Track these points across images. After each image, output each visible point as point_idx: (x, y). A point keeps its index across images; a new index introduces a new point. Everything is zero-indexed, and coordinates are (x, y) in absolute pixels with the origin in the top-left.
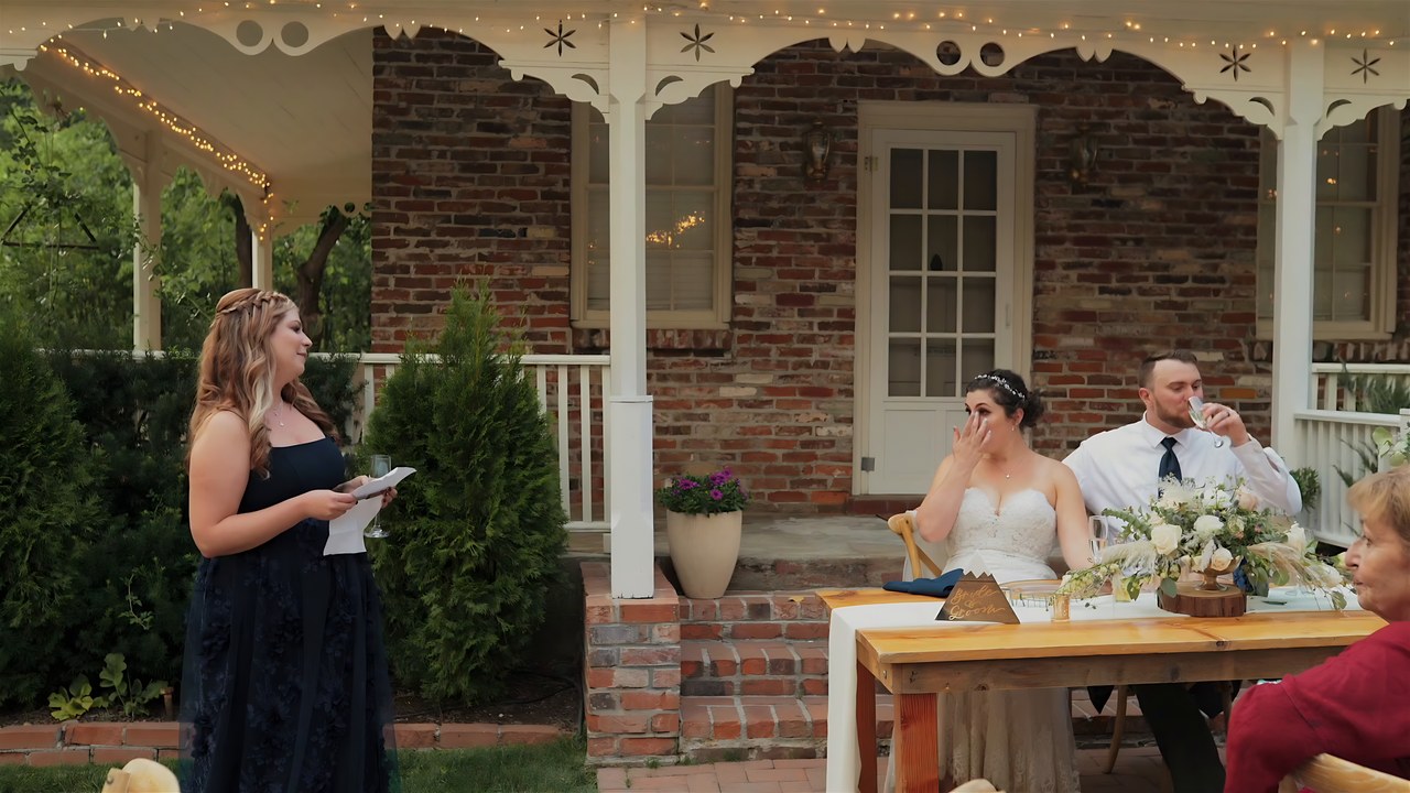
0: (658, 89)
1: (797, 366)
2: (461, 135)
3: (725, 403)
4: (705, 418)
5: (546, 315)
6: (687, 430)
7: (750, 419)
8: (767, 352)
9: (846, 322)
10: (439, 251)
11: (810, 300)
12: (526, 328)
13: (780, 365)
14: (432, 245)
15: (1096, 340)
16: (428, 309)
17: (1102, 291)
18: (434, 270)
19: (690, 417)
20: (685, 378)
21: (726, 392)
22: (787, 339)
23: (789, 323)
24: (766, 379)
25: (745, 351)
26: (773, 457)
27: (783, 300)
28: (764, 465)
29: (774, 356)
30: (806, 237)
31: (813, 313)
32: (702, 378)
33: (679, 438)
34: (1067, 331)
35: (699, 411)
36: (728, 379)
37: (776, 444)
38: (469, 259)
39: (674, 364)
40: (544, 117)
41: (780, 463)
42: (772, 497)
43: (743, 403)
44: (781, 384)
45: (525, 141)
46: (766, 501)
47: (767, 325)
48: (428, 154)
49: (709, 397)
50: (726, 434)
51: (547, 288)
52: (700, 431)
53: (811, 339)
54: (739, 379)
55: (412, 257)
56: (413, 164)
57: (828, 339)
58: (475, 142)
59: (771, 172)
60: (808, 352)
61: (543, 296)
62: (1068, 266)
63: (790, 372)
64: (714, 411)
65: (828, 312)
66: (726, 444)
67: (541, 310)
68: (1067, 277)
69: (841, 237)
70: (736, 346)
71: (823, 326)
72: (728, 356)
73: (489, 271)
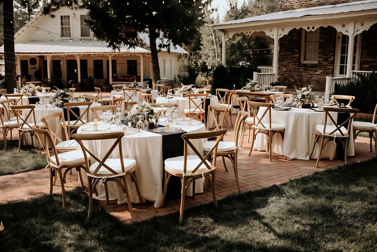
1: (325, 69)
2: (288, 37)
3: (316, 74)
4: (314, 76)
5: (296, 62)
6: (311, 78)
7: (319, 77)
8: (321, 67)
9: (333, 63)
10: (286, 53)
11: (328, 59)
12: (294, 63)
13: (323, 69)
14: (285, 52)
15: (369, 66)
16: (284, 61)
17: (371, 58)
18: (285, 56)
19: (312, 76)
20: (311, 71)
21: (316, 73)
22: (324, 65)
23: (325, 63)
24: (321, 71)
25: (319, 67)
26: (322, 83)
27: (324, 59)
28: (320, 84)
29: (322, 68)
30: (328, 50)
31: (328, 62)
32: (314, 71)
33: (310, 79)
34: (364, 64)
35: (313, 76)
36: (317, 71)
37: (322, 81)
38: (289, 54)
39: (310, 69)
40: (297, 34)
41: (323, 84)
42: (322, 88)
43: (318, 75)
44: (323, 72)
45: (295, 38)
46: (320, 89)
47: (322, 63)
48: (285, 40)
49: (314, 73)
50: (316, 79)
51: (296, 58)
52: (313, 78)
53: (327, 65)
54: (318, 71)
55: (283, 54)
56: (283, 41)
57: (330, 65)
58: (290, 38)
59: (323, 40)
60: (327, 67)
61: (296, 59)
62: (365, 53)
63: (324, 70)
64: (315, 76)
65: (330, 61)
66: (316, 80)
67: (296, 61)
68: (365, 55)
69: (332, 49)
70: (318, 66)
71: (329, 63)
72: (317, 68)
73: (291, 56)
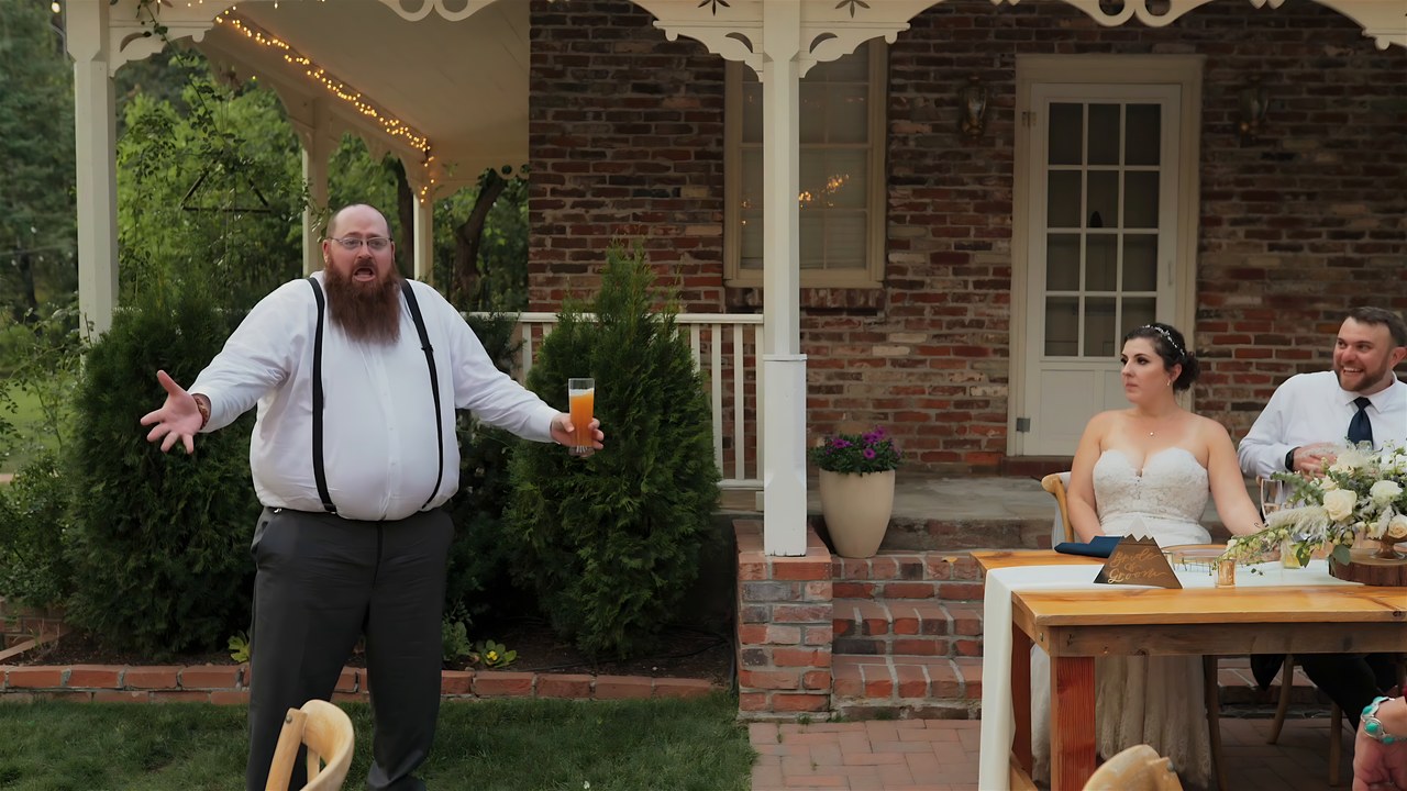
0: (813, 46)
1: (951, 325)
2: (616, 96)
3: (878, 362)
4: (858, 377)
5: (700, 274)
6: (839, 389)
7: (902, 378)
8: (921, 311)
9: (1002, 280)
10: (594, 212)
11: (965, 258)
12: (679, 288)
13: (934, 324)
14: (588, 205)
15: (1264, 300)
16: (584, 269)
17: (1272, 248)
18: (589, 230)
19: (842, 376)
20: (838, 337)
21: (879, 351)
22: (942, 297)
23: (944, 282)
24: (920, 339)
25: (897, 311)
26: (926, 417)
27: (939, 259)
28: (917, 425)
29: (928, 315)
30: (961, 194)
31: (969, 272)
32: (855, 337)
33: (832, 397)
34: (1233, 289)
35: (853, 370)
36: (881, 338)
37: (929, 404)
38: (624, 219)
39: (827, 324)
40: (698, 77)
41: (934, 423)
42: (925, 457)
43: (896, 362)
44: (935, 344)
45: (679, 101)
46: (919, 461)
47: (921, 284)
48: (582, 116)
49: (863, 356)
50: (879, 394)
51: (700, 248)
52: (853, 390)
53: (966, 298)
54: (892, 338)
55: (568, 217)
56: (569, 126)
57: (983, 298)
58: (630, 102)
59: (926, 129)
60: (963, 311)
61: (697, 255)
62: (1235, 222)
63: (945, 331)
64: (867, 370)
65: (983, 270)
66: (879, 403)
67: (694, 269)
68: (1234, 233)
69: (998, 194)
70: (889, 305)
71: (978, 285)
72: (881, 315)
73: (644, 231)
